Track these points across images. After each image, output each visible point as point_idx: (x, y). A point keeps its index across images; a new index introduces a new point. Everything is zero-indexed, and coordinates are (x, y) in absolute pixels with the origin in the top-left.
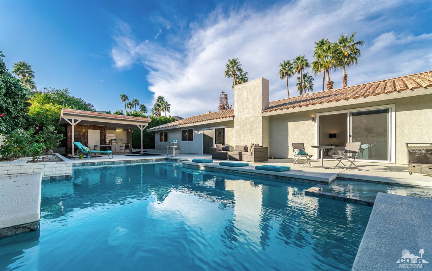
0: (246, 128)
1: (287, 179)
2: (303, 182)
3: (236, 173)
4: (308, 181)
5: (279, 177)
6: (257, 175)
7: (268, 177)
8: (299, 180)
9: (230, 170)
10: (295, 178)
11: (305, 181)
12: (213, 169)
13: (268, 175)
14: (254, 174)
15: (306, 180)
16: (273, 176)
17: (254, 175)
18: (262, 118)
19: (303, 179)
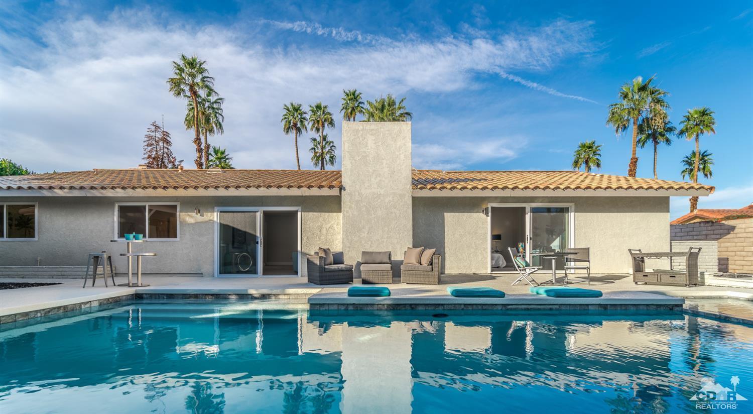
0: (373, 216)
1: (623, 308)
2: (648, 310)
3: (511, 309)
4: (655, 307)
5: (609, 306)
6: (563, 308)
7: (587, 308)
8: (641, 307)
9: (496, 305)
10: (634, 305)
11: (652, 308)
12: (441, 308)
13: (588, 305)
14: (558, 307)
15: (653, 306)
16: (598, 306)
17: (557, 310)
18: (411, 199)
19: (647, 305)
